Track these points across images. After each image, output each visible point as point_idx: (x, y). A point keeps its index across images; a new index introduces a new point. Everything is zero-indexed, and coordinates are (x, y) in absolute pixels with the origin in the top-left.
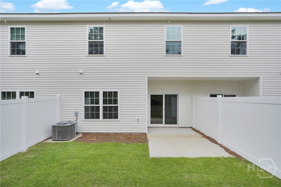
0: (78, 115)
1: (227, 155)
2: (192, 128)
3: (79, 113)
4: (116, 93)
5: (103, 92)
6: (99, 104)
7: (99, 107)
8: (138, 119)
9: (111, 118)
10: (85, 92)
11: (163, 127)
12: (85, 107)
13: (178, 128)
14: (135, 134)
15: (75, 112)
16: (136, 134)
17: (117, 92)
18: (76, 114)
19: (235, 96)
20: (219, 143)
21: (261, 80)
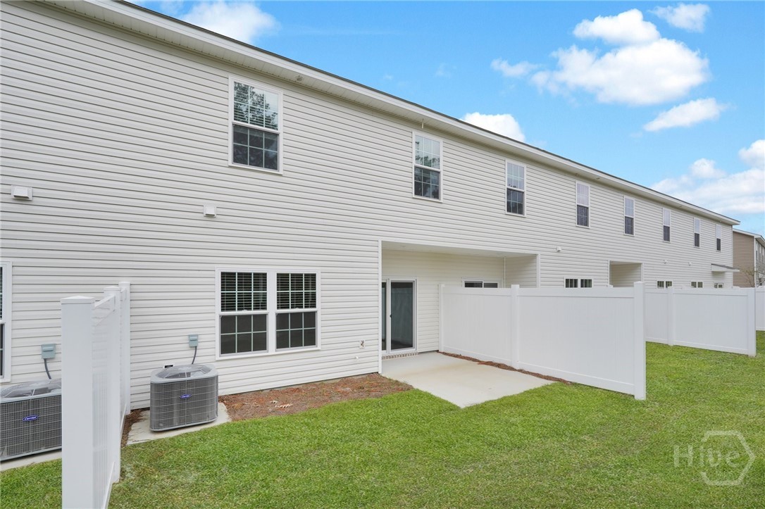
0: (200, 345)
1: (540, 383)
2: (438, 351)
3: (202, 338)
4: (311, 278)
5: (278, 274)
6: (265, 309)
7: (265, 316)
8: (363, 342)
9: (297, 343)
10: (222, 273)
11: (390, 357)
12: (223, 319)
13: (417, 355)
14: (355, 378)
15: (189, 336)
16: (358, 377)
17: (314, 276)
18: (194, 344)
19: (495, 285)
20: (517, 368)
21: (539, 259)
